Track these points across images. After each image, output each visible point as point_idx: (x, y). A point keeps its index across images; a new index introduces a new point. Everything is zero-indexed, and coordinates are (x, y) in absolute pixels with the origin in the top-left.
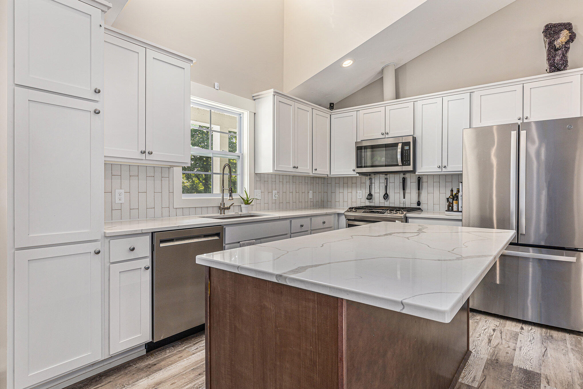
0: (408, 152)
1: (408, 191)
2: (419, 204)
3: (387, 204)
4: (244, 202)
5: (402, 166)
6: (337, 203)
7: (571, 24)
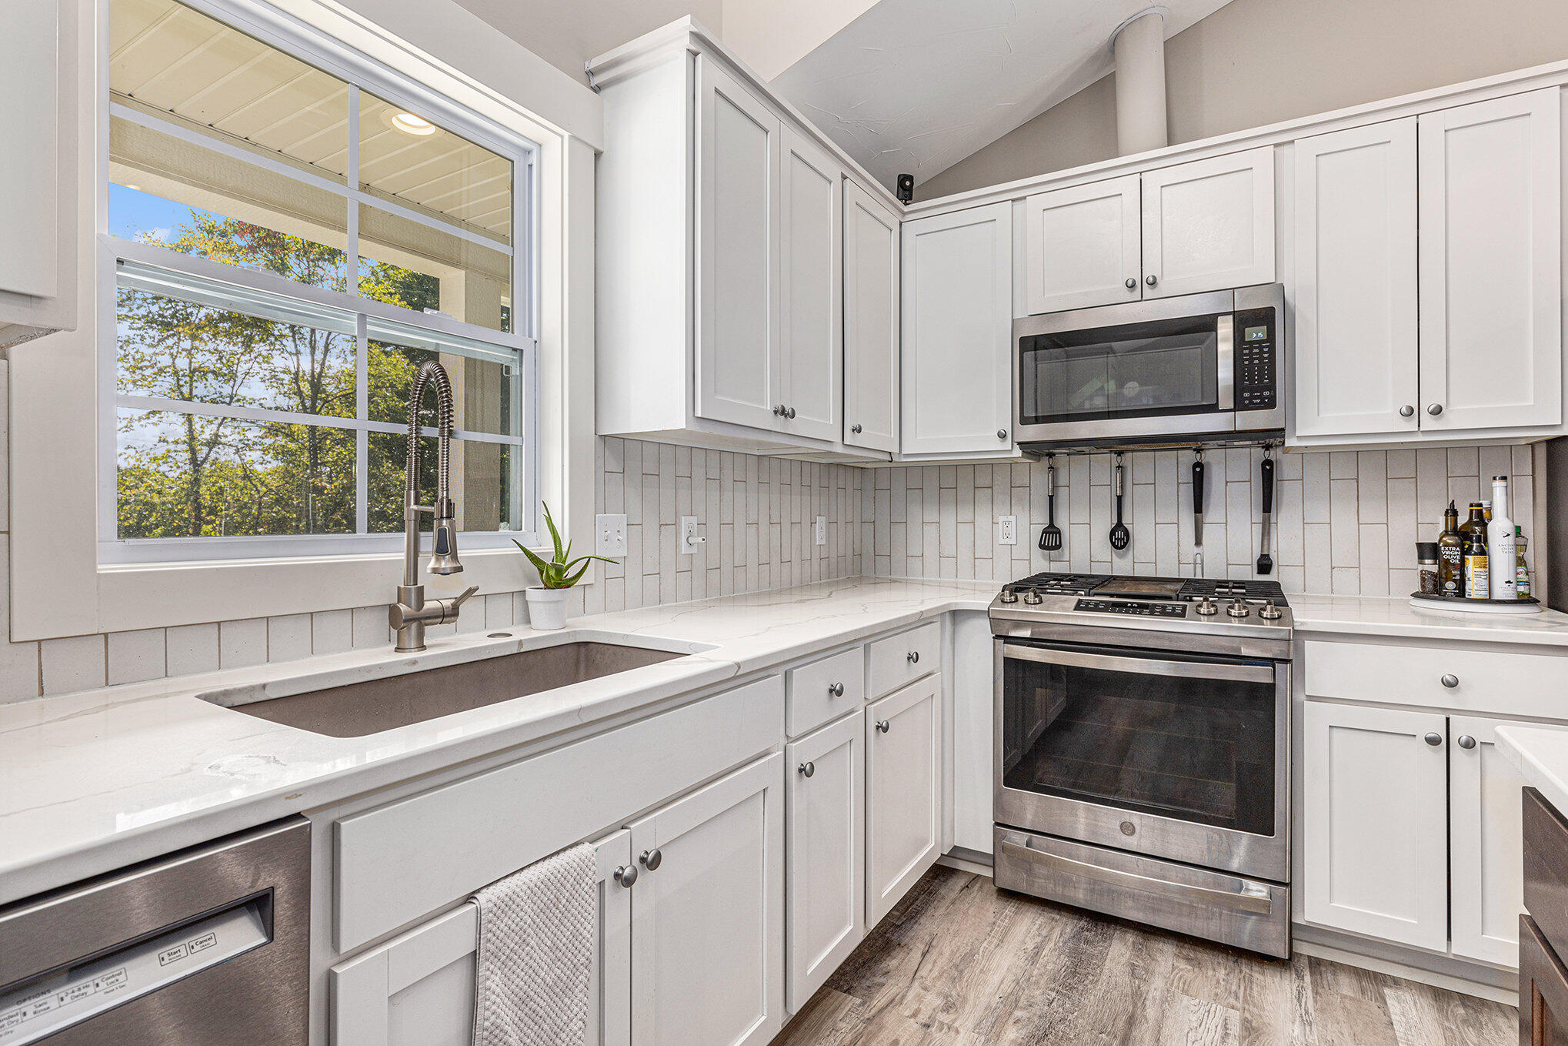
0: (1261, 352)
1: (1213, 514)
2: (1265, 566)
3: (1122, 566)
4: (542, 575)
5: (1234, 410)
6: (915, 564)
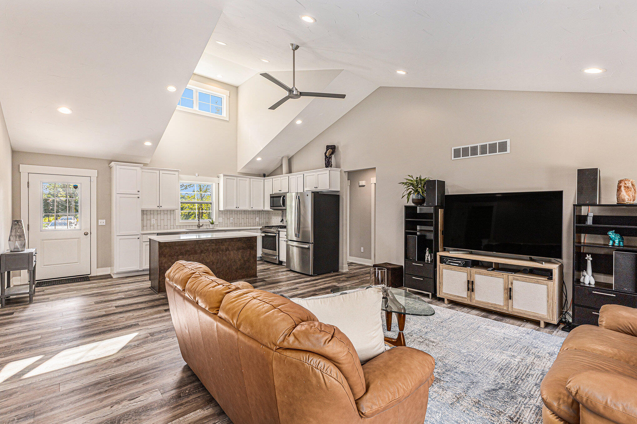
7: (335, 146)
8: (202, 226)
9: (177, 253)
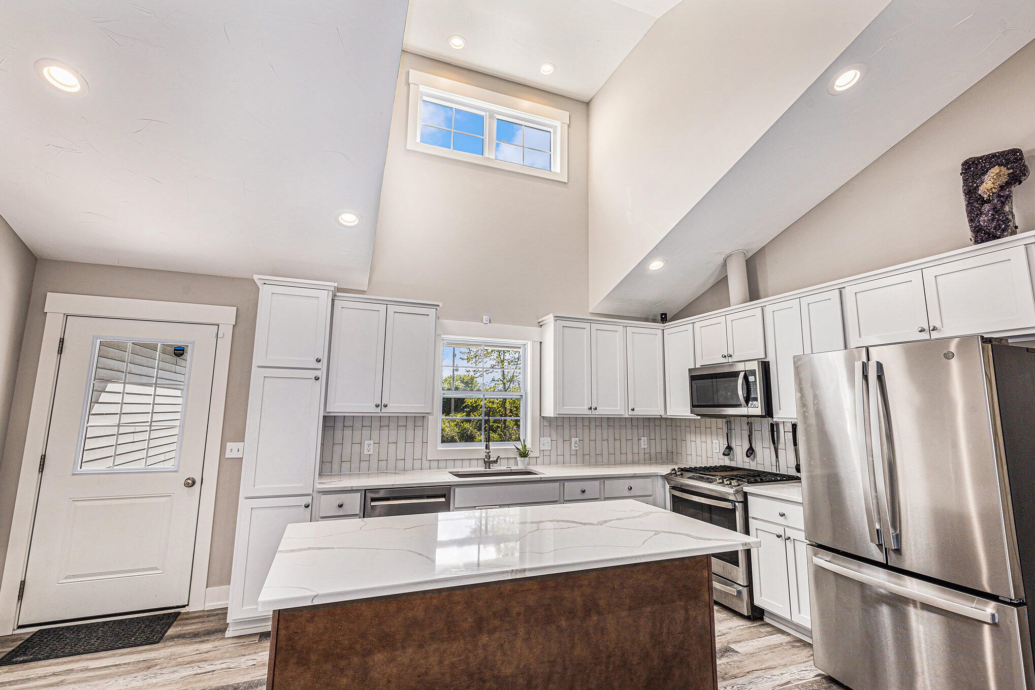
1: (781, 445)
2: (798, 470)
3: (751, 465)
7: (1019, 151)
8: (496, 462)
9: (363, 636)
